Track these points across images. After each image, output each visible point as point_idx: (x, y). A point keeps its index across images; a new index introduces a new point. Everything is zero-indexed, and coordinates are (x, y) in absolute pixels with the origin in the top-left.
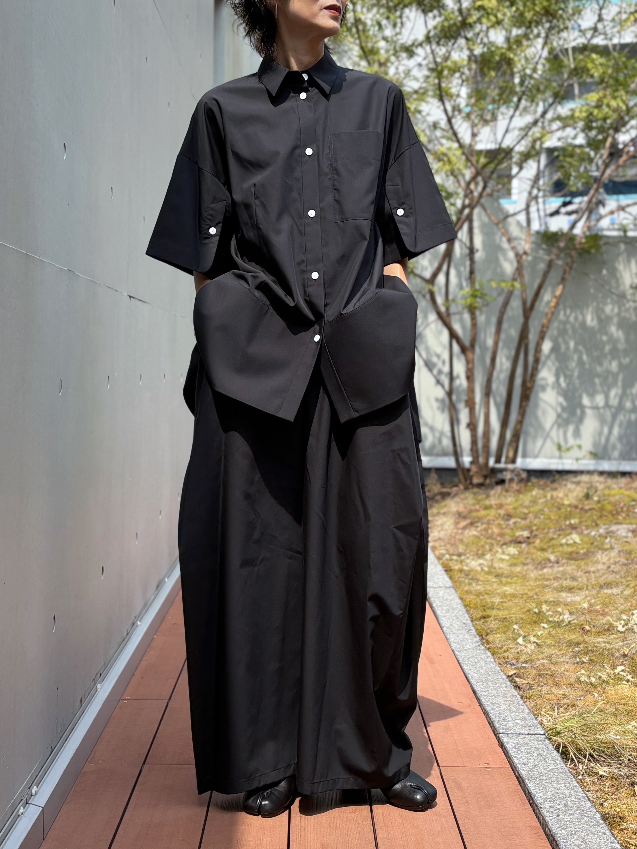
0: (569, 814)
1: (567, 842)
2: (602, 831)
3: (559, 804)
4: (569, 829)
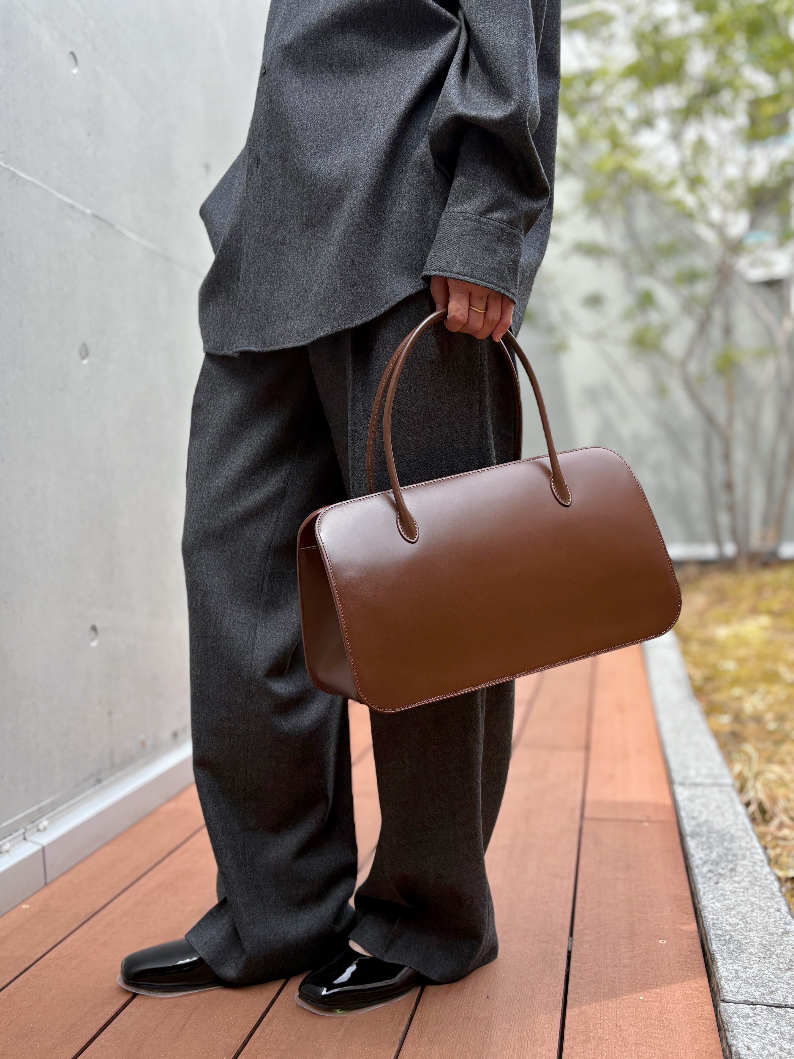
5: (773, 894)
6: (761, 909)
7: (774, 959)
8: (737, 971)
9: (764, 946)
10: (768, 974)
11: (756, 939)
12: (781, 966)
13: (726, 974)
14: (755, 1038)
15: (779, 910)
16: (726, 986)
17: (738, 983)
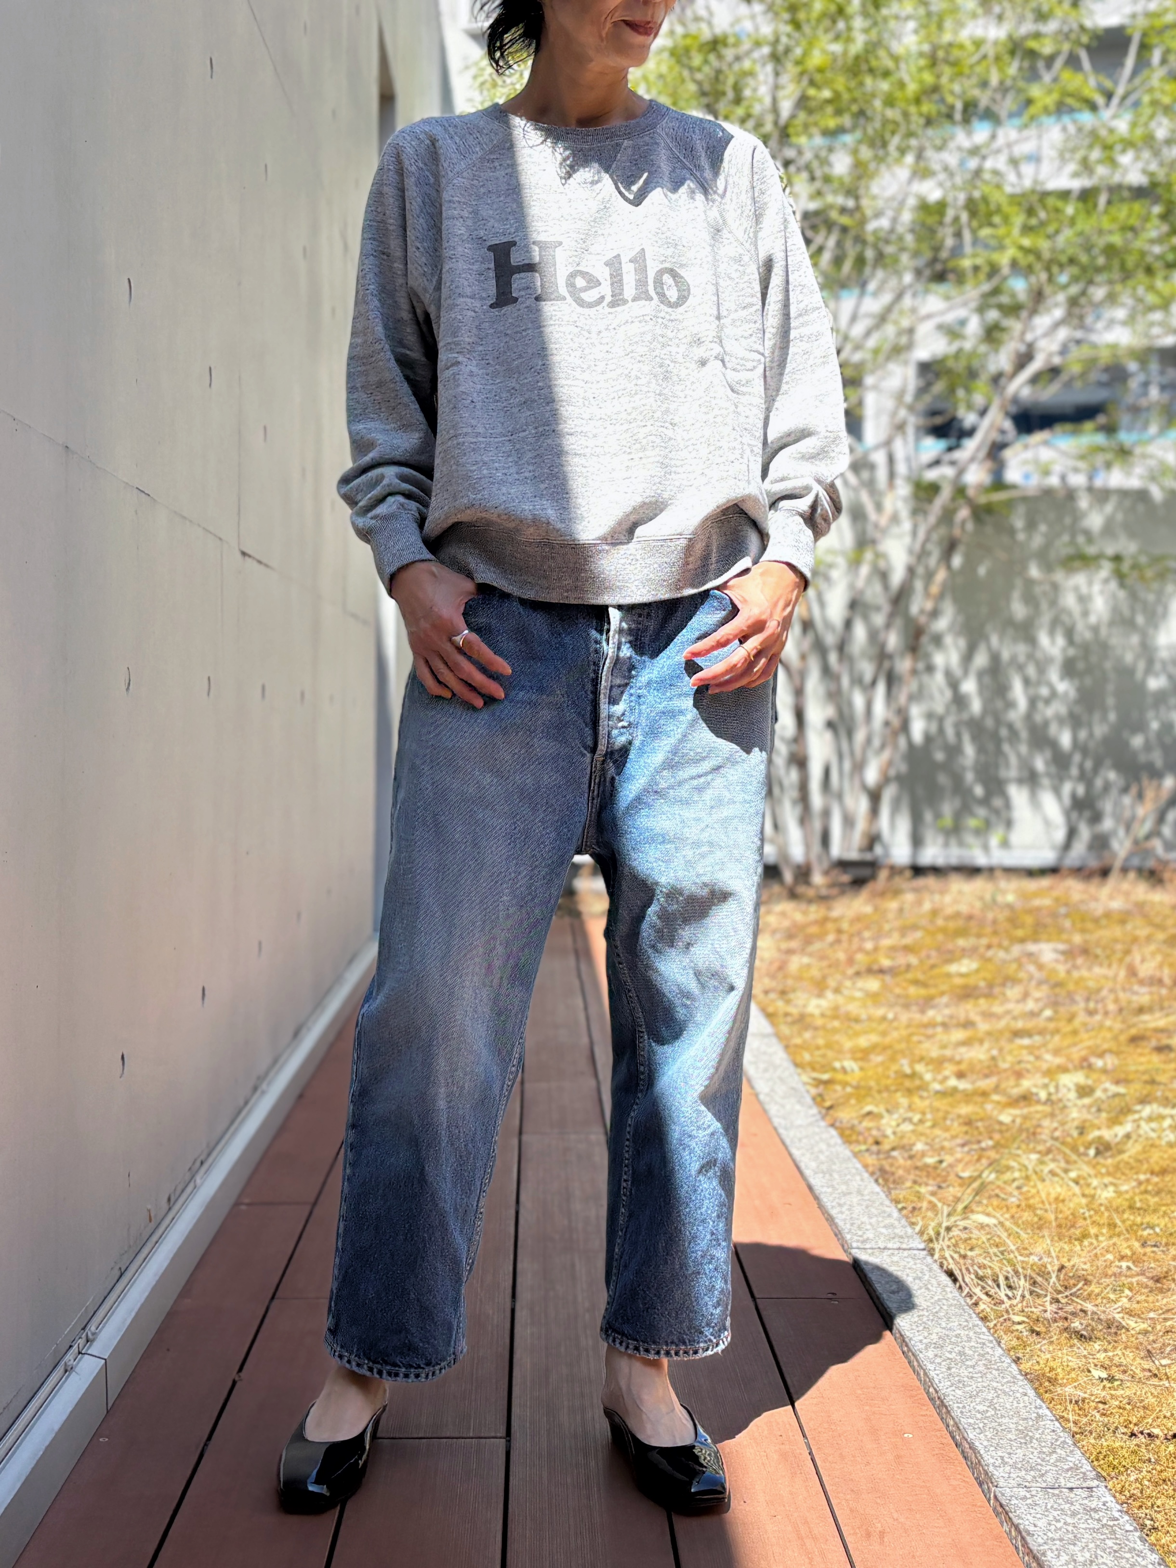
0: (967, 1367)
1: (964, 1407)
2: (1021, 1390)
3: (950, 1352)
4: (967, 1389)
5: (1014, 1377)
6: (1005, 1393)
7: (1035, 1443)
8: (1002, 1458)
9: (1022, 1432)
10: (1034, 1459)
11: (1012, 1426)
12: (1044, 1450)
13: (991, 1461)
14: (1039, 1516)
15: (1025, 1395)
16: (995, 1472)
17: (1008, 1468)
